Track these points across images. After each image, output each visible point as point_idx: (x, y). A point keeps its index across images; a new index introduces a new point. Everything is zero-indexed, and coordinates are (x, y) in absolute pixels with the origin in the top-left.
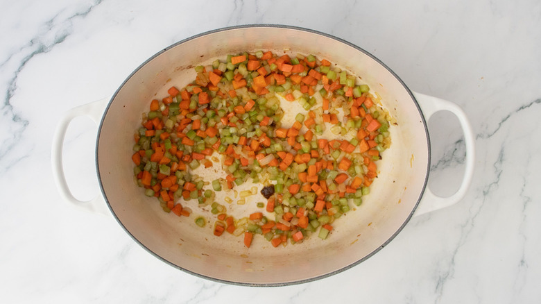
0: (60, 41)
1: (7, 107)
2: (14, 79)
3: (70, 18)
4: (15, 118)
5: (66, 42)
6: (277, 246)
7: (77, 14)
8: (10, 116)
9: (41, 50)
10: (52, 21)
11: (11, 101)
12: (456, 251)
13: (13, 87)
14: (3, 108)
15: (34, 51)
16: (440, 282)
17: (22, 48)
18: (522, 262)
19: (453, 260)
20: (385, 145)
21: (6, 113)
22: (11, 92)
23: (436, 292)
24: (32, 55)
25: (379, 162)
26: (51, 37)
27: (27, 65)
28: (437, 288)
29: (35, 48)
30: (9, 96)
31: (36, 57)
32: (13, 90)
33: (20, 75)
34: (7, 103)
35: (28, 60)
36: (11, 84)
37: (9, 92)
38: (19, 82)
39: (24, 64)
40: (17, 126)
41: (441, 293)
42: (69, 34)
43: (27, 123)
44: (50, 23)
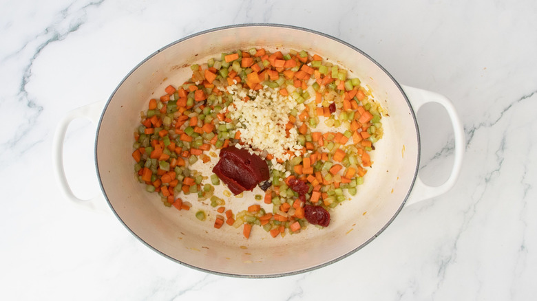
0: (74, 29)
1: (22, 93)
2: (29, 66)
3: (84, 7)
4: (30, 104)
5: (80, 30)
6: (275, 237)
7: (91, 4)
8: (25, 102)
9: (56, 38)
10: (66, 10)
11: (27, 87)
12: (458, 237)
13: (28, 73)
14: (19, 94)
15: (49, 39)
16: (443, 266)
17: (37, 36)
18: (522, 247)
19: (455, 245)
20: (377, 135)
21: (21, 99)
22: (26, 79)
23: (438, 275)
24: (47, 43)
25: (372, 153)
26: (65, 25)
27: (42, 52)
28: (439, 272)
29: (50, 36)
30: (24, 83)
31: (51, 45)
32: (28, 77)
33: (35, 62)
34: (22, 89)
35: (43, 47)
36: (26, 71)
37: (24, 78)
38: (33, 69)
39: (39, 51)
40: (32, 112)
41: (444, 277)
42: (83, 23)
43: (41, 109)
44: (65, 12)
